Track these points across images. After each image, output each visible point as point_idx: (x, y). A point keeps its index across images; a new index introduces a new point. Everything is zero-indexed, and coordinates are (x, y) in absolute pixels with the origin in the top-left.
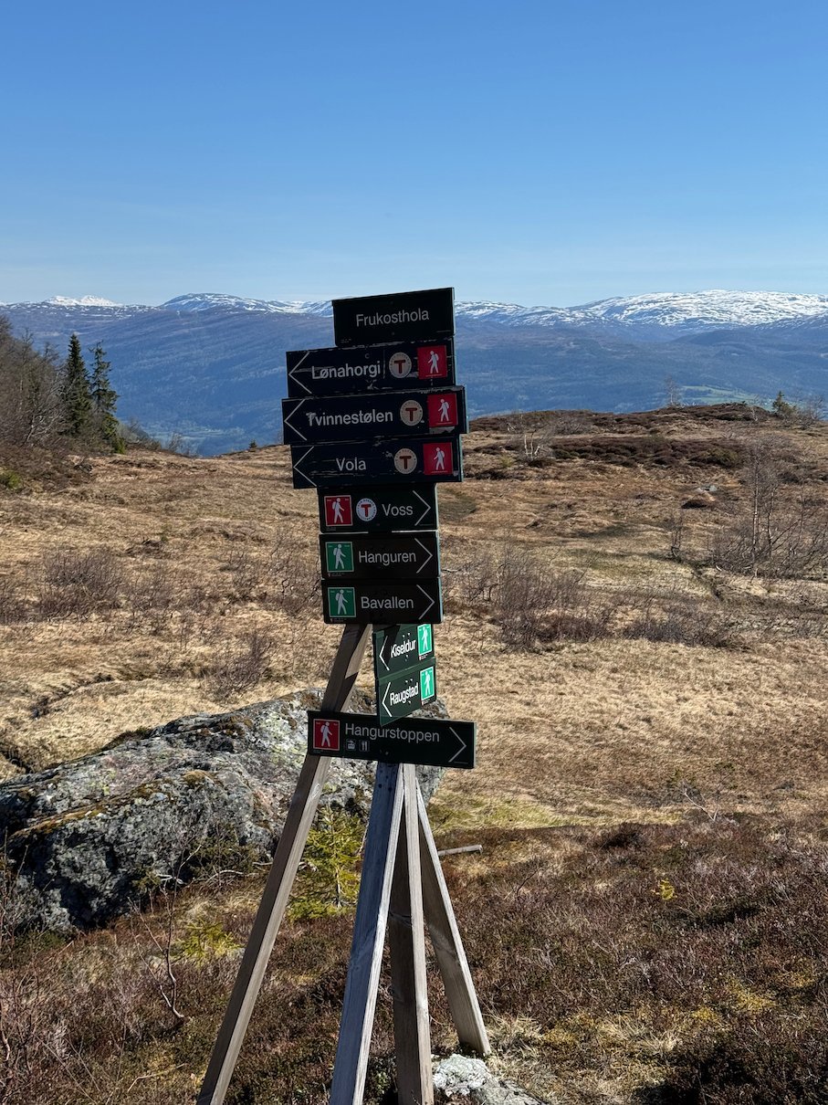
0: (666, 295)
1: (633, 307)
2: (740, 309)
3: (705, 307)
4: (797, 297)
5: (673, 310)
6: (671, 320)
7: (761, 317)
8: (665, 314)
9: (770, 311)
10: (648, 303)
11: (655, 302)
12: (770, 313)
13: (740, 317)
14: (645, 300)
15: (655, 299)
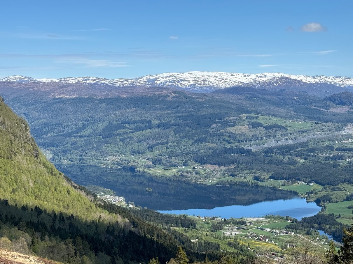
0: (174, 74)
1: (159, 79)
2: (212, 80)
3: (196, 79)
4: (234, 74)
5: (182, 80)
6: (181, 85)
7: (223, 83)
8: (178, 82)
9: (226, 81)
10: (166, 77)
11: (169, 77)
12: (226, 82)
13: (213, 83)
14: (164, 76)
15: (169, 75)
